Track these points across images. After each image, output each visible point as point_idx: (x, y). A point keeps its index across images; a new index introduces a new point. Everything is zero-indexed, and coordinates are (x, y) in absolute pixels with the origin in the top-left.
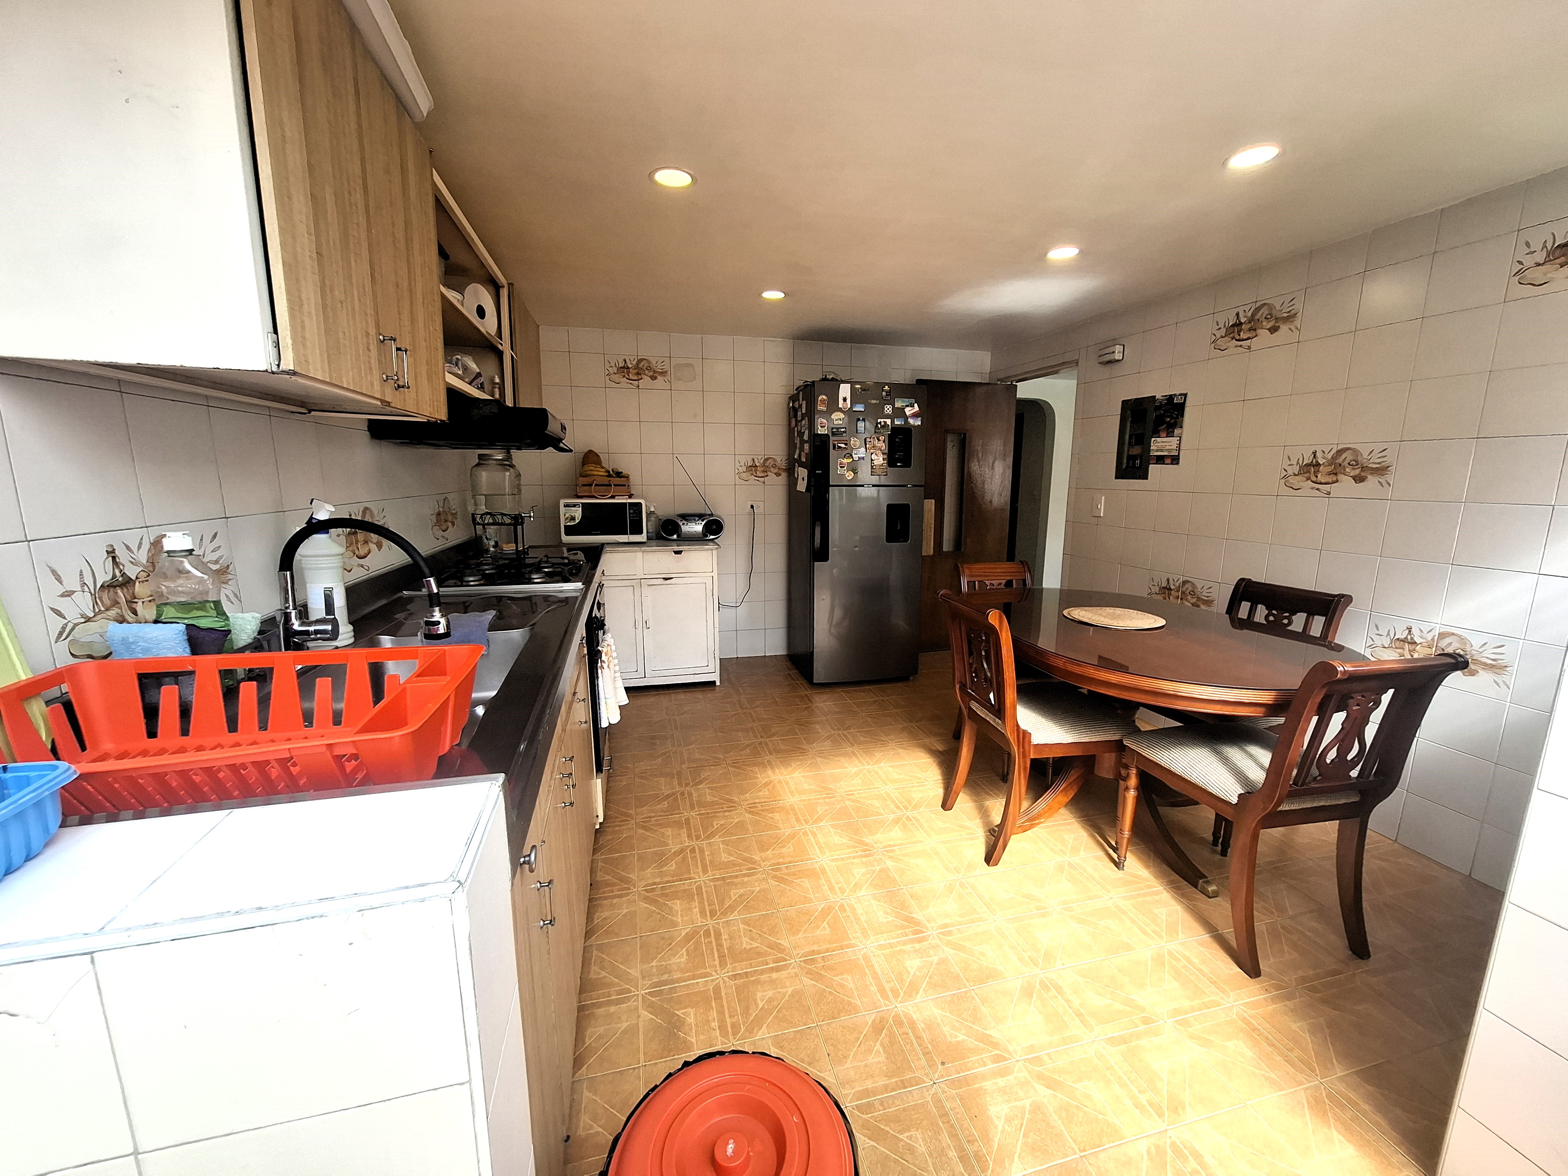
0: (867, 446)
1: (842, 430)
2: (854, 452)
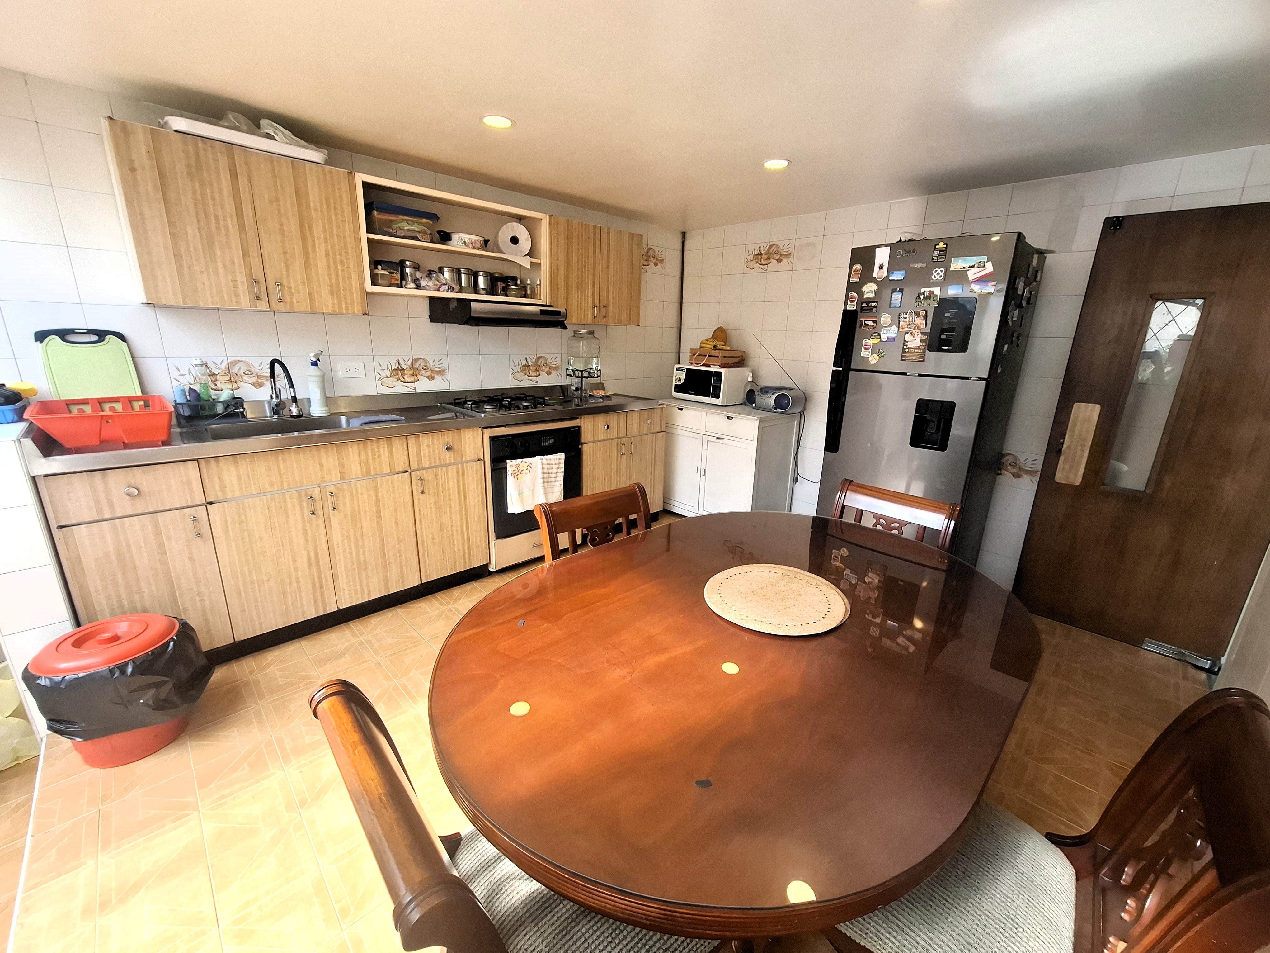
0: (901, 323)
1: (873, 304)
2: (884, 330)
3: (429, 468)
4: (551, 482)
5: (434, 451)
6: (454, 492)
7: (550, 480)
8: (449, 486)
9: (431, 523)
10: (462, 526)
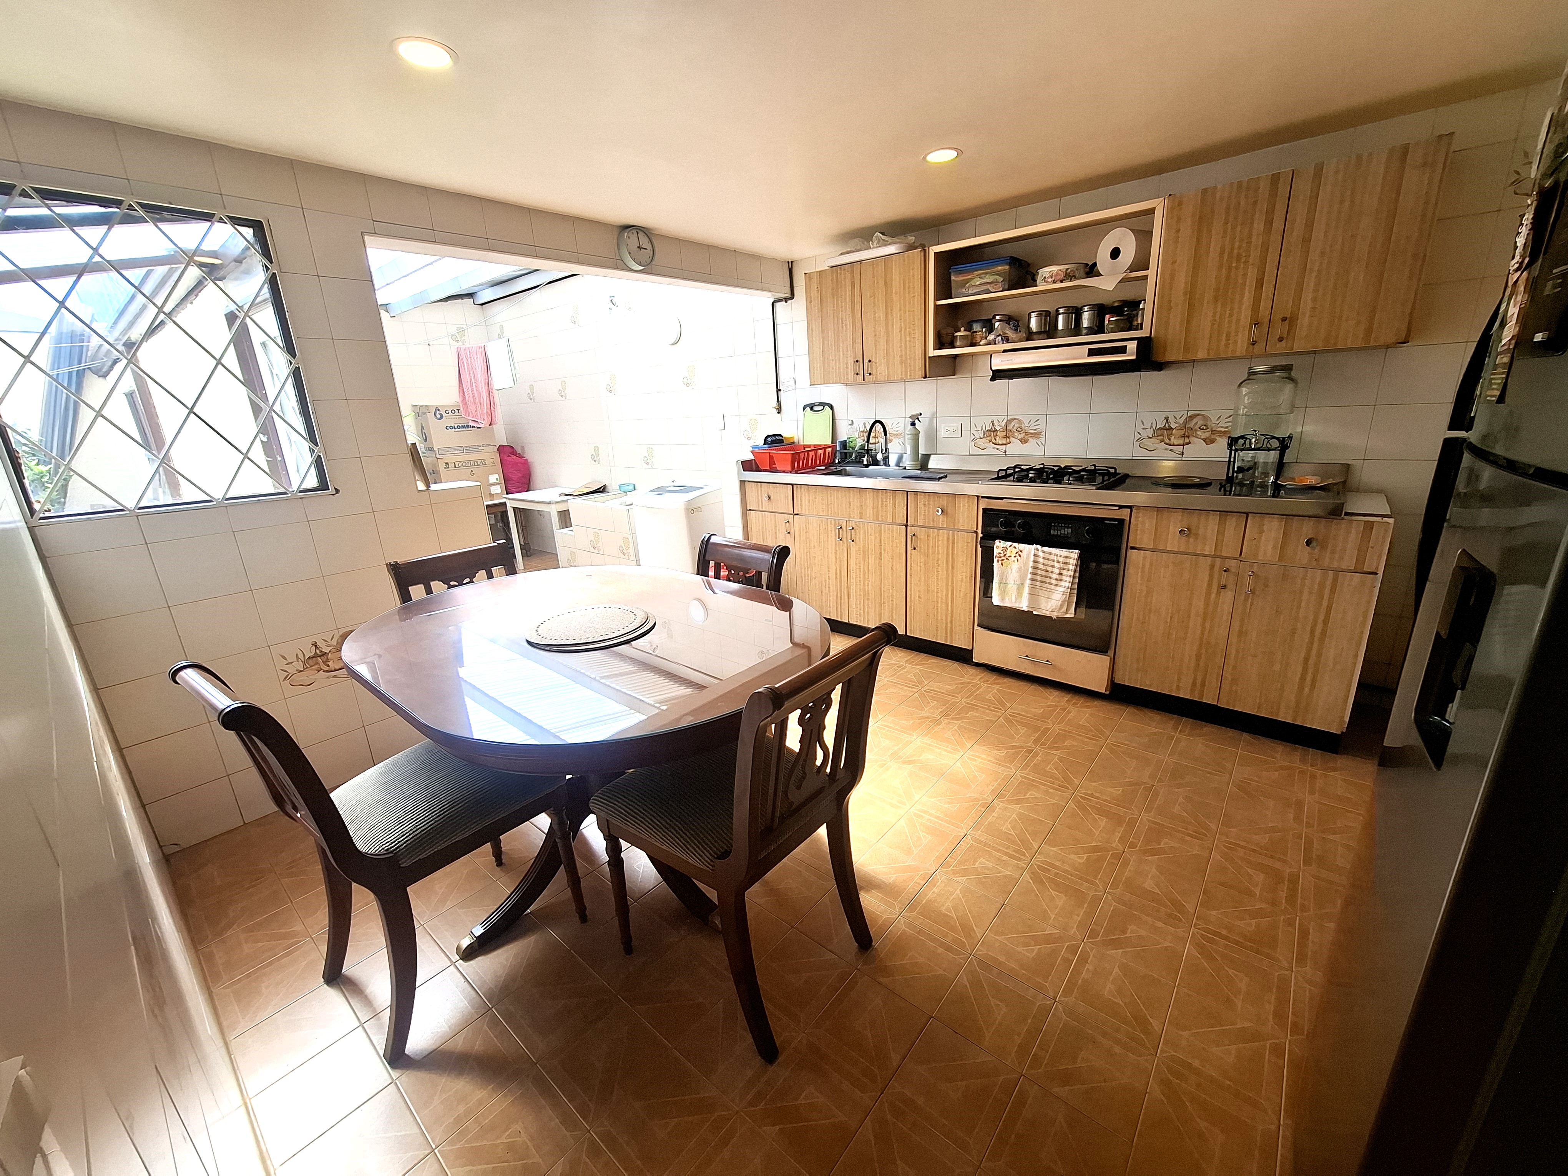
3: (922, 527)
4: (1050, 584)
5: (929, 511)
6: (942, 557)
7: (1048, 580)
8: (938, 551)
9: (919, 581)
10: (947, 596)
